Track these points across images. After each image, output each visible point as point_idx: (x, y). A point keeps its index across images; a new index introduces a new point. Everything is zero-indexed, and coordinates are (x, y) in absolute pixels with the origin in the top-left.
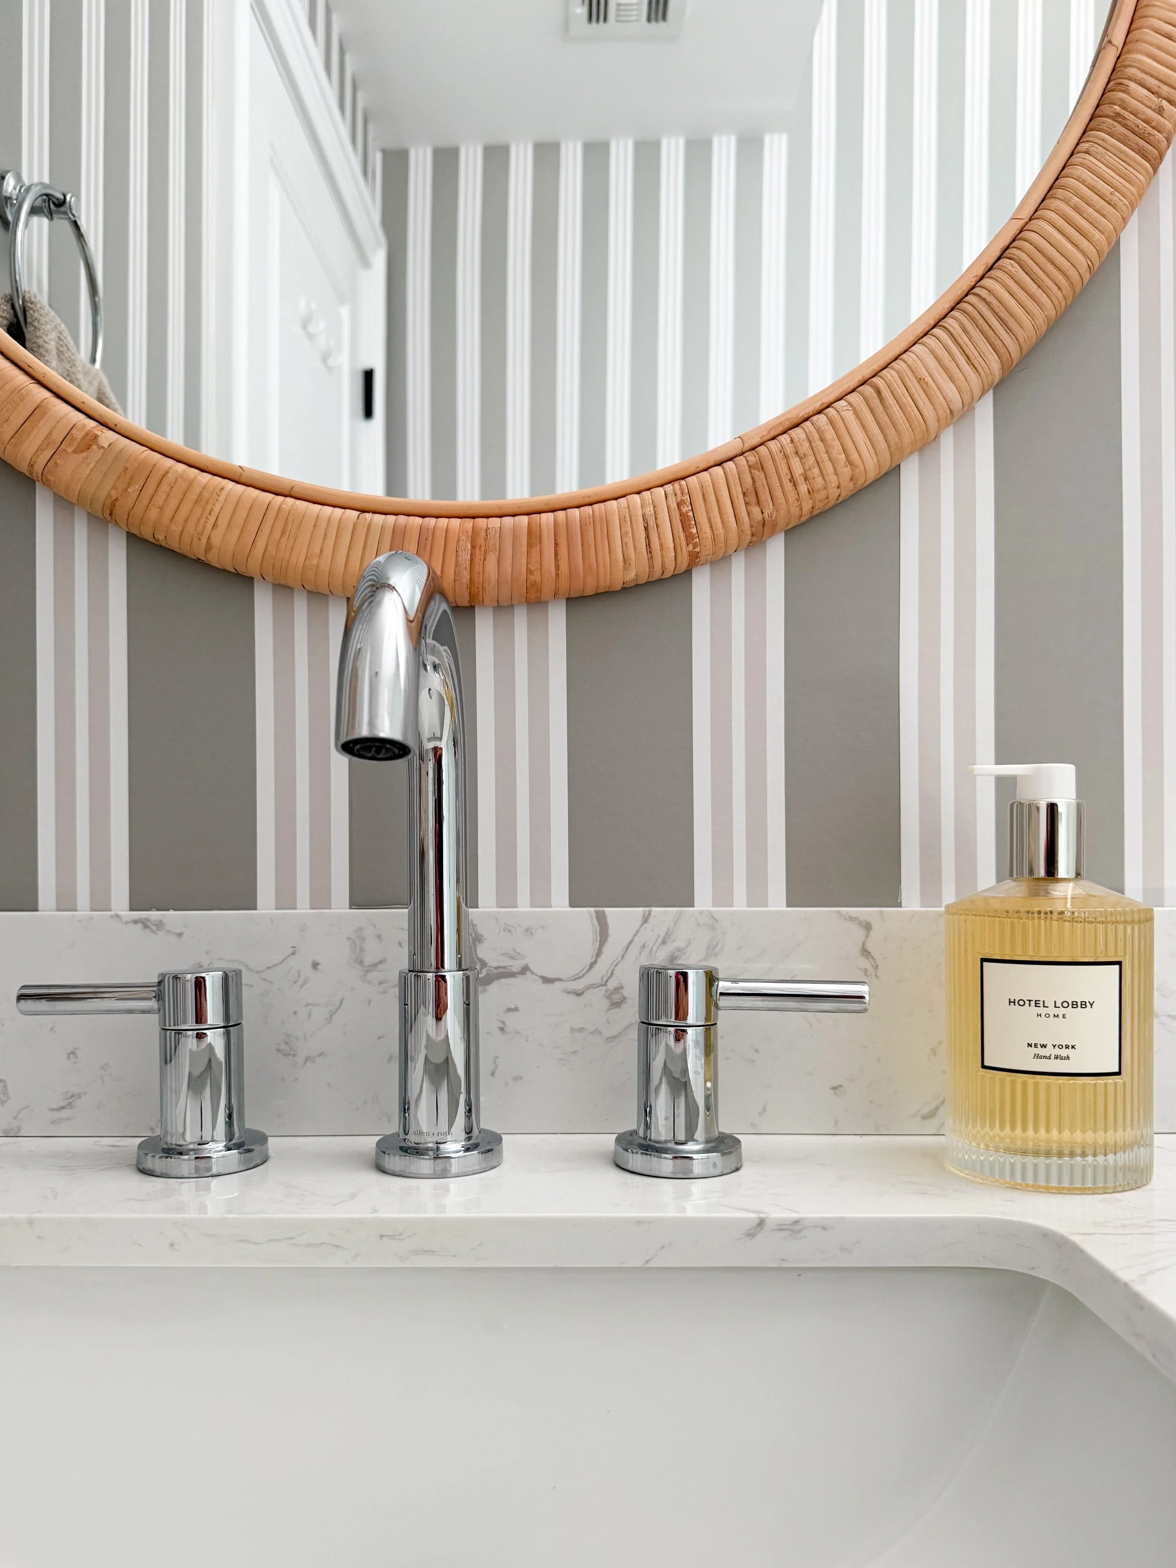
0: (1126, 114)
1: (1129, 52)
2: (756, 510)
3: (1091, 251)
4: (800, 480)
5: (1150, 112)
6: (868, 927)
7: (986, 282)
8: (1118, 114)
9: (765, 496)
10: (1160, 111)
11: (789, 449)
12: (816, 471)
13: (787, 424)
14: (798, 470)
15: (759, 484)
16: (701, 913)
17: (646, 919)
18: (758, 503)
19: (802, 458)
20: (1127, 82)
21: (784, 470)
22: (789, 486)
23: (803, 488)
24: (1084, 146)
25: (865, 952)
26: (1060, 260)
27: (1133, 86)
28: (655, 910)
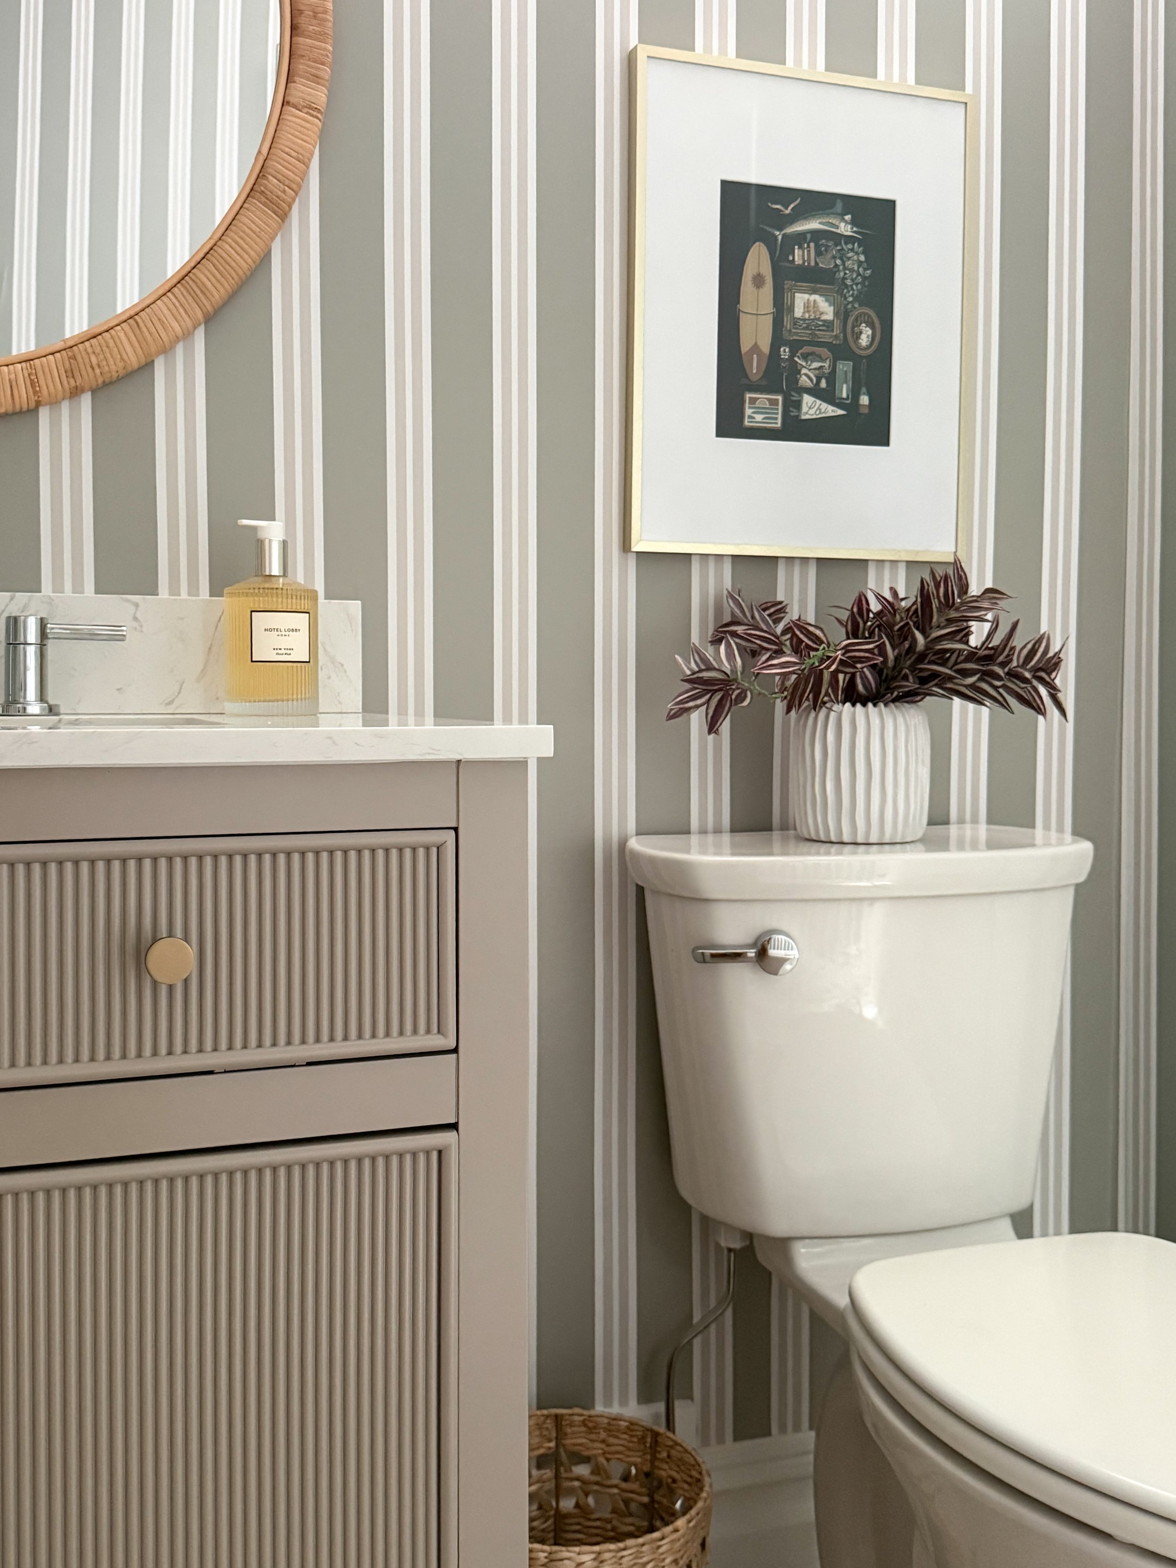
0: (268, 193)
1: (270, 159)
2: (72, 381)
3: (250, 261)
4: (96, 367)
5: (280, 193)
6: (137, 605)
7: (194, 271)
8: (263, 192)
9: (77, 374)
10: (284, 192)
11: (90, 350)
12: (104, 363)
13: (89, 336)
14: (94, 360)
15: (73, 366)
16: (44, 596)
17: (12, 598)
18: (73, 377)
19: (96, 355)
20: (268, 175)
21: (87, 361)
22: (90, 370)
23: (98, 371)
24: (246, 205)
25: (135, 619)
26: (234, 264)
27: (270, 177)
28: (18, 594)
